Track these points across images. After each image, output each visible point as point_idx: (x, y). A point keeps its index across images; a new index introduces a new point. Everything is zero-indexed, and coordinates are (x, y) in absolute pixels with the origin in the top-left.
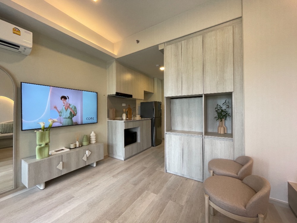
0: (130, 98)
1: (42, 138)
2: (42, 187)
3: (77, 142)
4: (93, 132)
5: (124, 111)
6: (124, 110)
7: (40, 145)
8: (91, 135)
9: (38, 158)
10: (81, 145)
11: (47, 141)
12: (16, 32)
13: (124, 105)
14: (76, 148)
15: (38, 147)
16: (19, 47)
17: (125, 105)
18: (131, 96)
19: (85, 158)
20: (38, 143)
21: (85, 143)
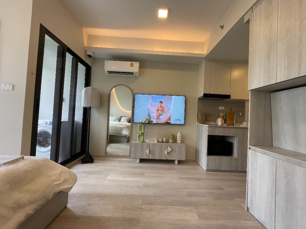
0: (227, 100)
1: (140, 129)
2: (138, 161)
3: (164, 138)
4: (179, 133)
5: (221, 116)
6: (221, 114)
7: (139, 133)
8: (178, 135)
9: (138, 142)
10: (167, 142)
11: (143, 132)
12: (132, 65)
13: (221, 108)
14: (163, 142)
15: (138, 134)
16: (133, 73)
17: (224, 108)
18: (228, 97)
19: (166, 152)
20: (138, 132)
21: (170, 141)
